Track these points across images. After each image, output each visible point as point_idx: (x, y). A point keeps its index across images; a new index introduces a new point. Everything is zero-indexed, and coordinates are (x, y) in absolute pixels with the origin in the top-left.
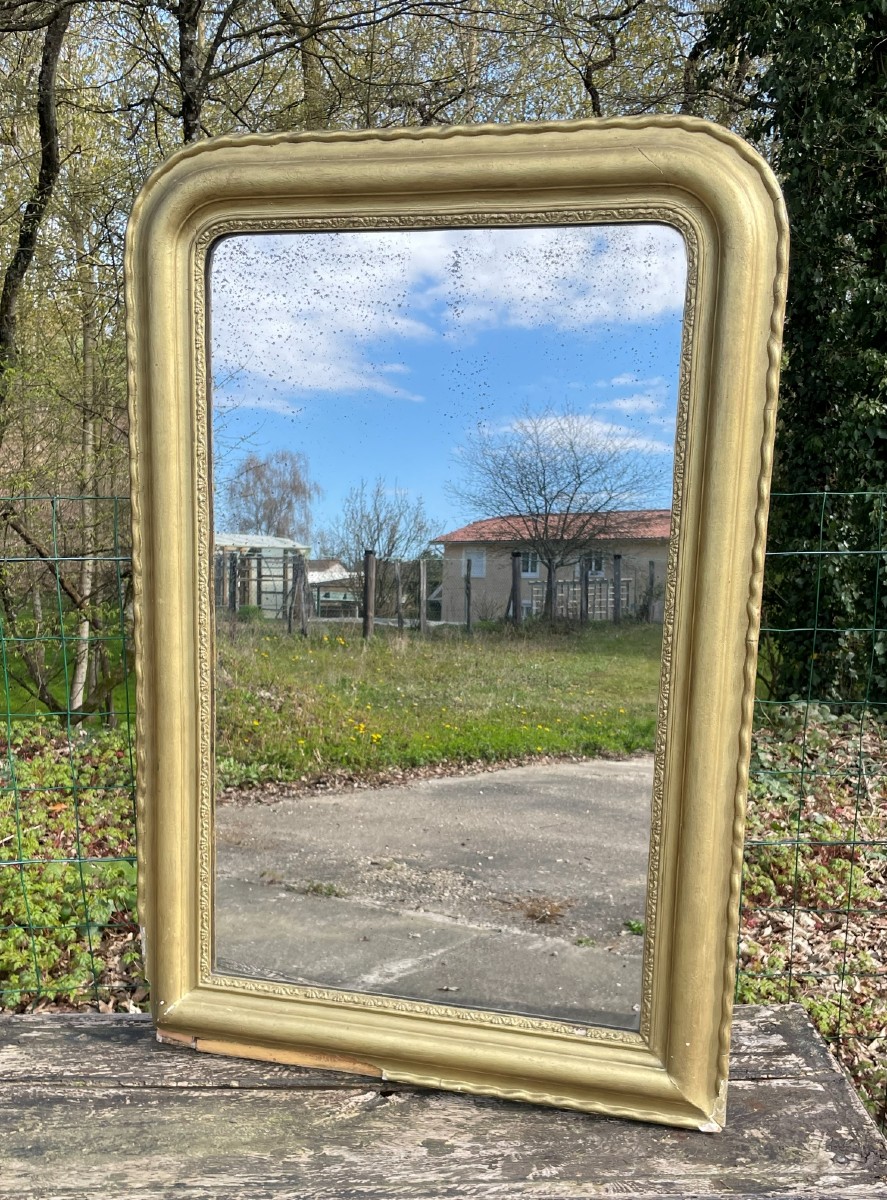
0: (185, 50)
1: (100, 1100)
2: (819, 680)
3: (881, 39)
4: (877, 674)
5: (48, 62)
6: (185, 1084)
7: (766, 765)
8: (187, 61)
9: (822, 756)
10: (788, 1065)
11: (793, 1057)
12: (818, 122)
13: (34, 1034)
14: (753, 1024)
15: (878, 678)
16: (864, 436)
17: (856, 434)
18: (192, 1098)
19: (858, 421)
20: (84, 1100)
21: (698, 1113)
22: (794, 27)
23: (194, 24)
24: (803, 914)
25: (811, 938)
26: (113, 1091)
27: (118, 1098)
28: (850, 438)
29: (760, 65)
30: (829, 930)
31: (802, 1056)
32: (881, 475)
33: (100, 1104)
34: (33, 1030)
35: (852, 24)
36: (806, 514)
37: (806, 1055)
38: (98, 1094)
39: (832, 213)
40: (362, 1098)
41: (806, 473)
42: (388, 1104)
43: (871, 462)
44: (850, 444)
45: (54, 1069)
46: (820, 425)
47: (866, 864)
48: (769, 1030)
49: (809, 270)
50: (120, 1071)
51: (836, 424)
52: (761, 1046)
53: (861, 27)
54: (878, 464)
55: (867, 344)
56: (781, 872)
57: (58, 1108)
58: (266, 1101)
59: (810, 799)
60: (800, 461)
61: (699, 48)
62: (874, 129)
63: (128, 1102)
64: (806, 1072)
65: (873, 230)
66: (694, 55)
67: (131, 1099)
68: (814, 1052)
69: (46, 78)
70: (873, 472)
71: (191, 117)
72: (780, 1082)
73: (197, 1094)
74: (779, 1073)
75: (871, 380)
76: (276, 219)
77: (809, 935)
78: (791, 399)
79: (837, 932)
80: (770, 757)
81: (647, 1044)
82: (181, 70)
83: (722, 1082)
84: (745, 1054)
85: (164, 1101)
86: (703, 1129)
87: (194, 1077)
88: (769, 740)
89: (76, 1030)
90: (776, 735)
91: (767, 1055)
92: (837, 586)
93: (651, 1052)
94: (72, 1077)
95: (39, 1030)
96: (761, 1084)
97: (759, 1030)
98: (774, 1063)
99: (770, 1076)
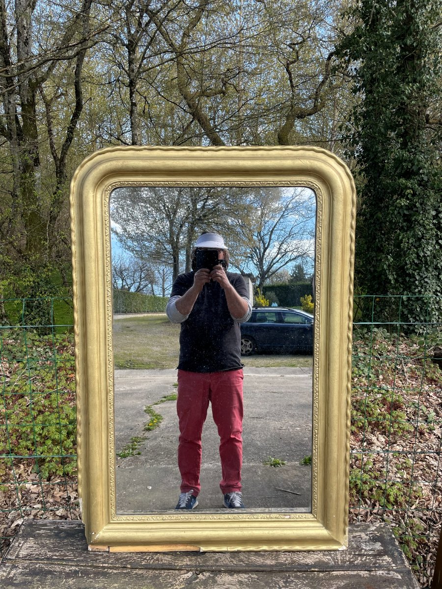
0: (131, 62)
1: (68, 573)
2: (380, 309)
3: (407, 55)
4: (404, 308)
5: (79, 66)
6: (106, 565)
7: (361, 359)
8: (131, 66)
9: (385, 355)
10: (385, 563)
11: (386, 557)
12: (381, 89)
13: (42, 532)
14: (367, 535)
15: (404, 310)
16: (399, 213)
17: (396, 212)
18: (109, 573)
19: (396, 206)
20: (61, 572)
22: (371, 49)
23: (134, 51)
24: (380, 436)
25: (384, 448)
26: (73, 568)
27: (76, 572)
28: (393, 213)
29: (356, 64)
30: (391, 444)
31: (390, 557)
32: (406, 228)
33: (68, 575)
34: (41, 529)
35: (395, 49)
36: (374, 242)
37: (392, 556)
38: (67, 570)
39: (386, 123)
40: (186, 575)
41: (375, 226)
42: (198, 580)
43: (402, 224)
44: (393, 216)
45: (49, 554)
46: (380, 207)
47: (406, 410)
48: (375, 539)
49: (377, 146)
50: (78, 557)
51: (387, 207)
52: (371, 550)
53: (398, 49)
54: (405, 224)
55: (400, 176)
56: (370, 416)
57: (49, 576)
58: (142, 576)
59: (381, 377)
60: (372, 221)
61: (331, 55)
62: (404, 92)
63: (80, 575)
64: (392, 567)
65: (403, 131)
66: (329, 58)
67: (81, 573)
68: (396, 554)
69: (77, 74)
70: (402, 227)
71: (132, 88)
72: (381, 572)
73: (111, 571)
74: (380, 567)
75: (402, 191)
76: (143, 181)
77: (382, 446)
78: (368, 196)
79: (395, 445)
80: (362, 355)
81: (316, 518)
82: (129, 70)
83: (347, 528)
84: (364, 555)
85: (97, 574)
86: (340, 549)
87: (110, 562)
88: (362, 346)
89: (60, 530)
90: (365, 344)
91: (374, 556)
92: (388, 273)
93: (318, 521)
94: (57, 559)
95: (44, 529)
96: (372, 573)
97: (370, 539)
98: (378, 561)
99: (376, 569)
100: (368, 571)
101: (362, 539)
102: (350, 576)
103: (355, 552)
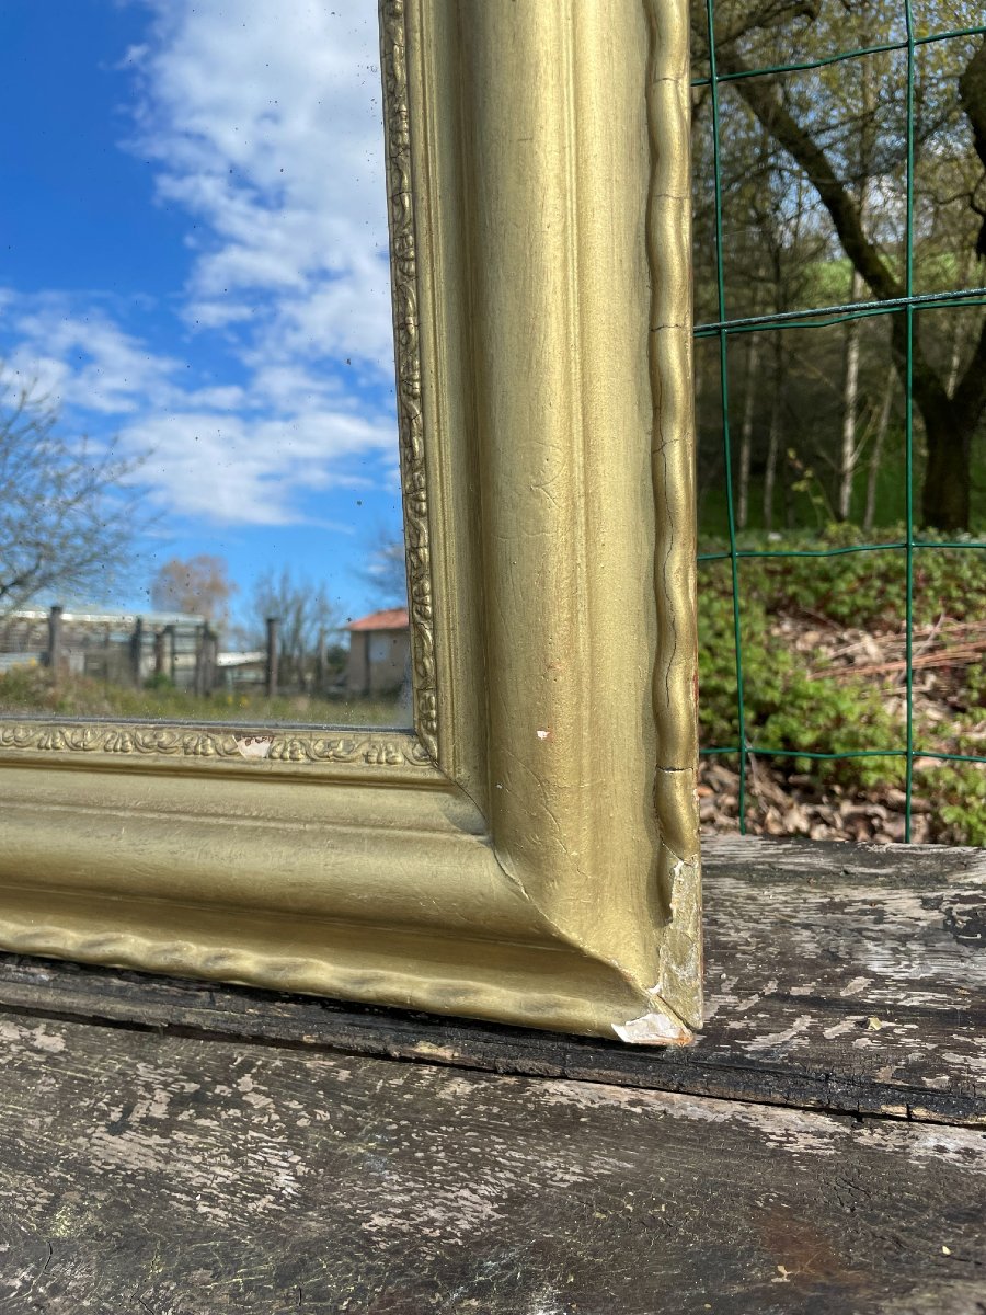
14: (931, 904)
21: (604, 978)
52: (926, 985)
81: (436, 763)
83: (678, 866)
84: (852, 1006)
86: (627, 1034)
93: (447, 786)
96: (866, 1137)
97: (949, 925)
98: (952, 1057)
99: (919, 1112)
100: (836, 1113)
101: (879, 921)
102: (661, 1131)
103: (785, 982)
